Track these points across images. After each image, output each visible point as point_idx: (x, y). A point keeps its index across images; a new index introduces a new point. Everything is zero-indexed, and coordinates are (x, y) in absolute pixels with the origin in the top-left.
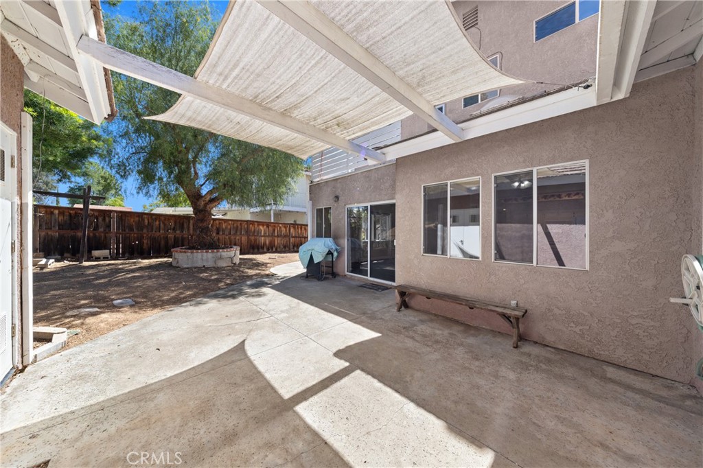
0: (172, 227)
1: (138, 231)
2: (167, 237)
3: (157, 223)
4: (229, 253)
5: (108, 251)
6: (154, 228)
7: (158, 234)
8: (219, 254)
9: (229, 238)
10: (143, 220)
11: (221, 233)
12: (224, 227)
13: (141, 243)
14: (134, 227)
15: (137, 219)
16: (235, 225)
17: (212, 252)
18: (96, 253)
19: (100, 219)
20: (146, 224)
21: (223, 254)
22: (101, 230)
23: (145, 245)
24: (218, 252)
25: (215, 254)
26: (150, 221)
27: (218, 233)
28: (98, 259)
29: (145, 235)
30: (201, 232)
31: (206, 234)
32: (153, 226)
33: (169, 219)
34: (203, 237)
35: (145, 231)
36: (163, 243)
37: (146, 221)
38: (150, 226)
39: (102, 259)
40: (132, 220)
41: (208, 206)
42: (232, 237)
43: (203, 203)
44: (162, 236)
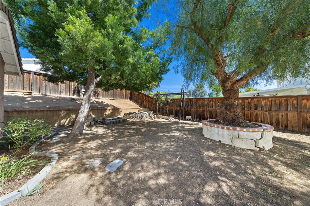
0: (220, 105)
1: (203, 107)
2: (217, 111)
3: (211, 103)
4: (250, 134)
5: (191, 117)
6: (210, 106)
7: (212, 109)
8: (236, 133)
9: (270, 114)
10: (205, 102)
11: (259, 109)
12: (263, 103)
13: (204, 114)
14: (201, 106)
15: (202, 101)
16: (278, 102)
17: (228, 129)
18: (187, 117)
19: (189, 102)
20: (206, 104)
21: (241, 133)
22: (189, 107)
23: (205, 115)
24: (235, 130)
25: (231, 132)
26: (208, 102)
27: (256, 109)
28: (187, 120)
29: (205, 110)
30: (225, 108)
31: (229, 111)
32: (209, 105)
33: (218, 100)
34: (226, 113)
35: (205, 107)
36: (214, 114)
37: (206, 102)
38: (208, 105)
39: (189, 120)
40: (200, 102)
41: (235, 85)
42: (274, 113)
43: (230, 84)
44: (214, 110)
